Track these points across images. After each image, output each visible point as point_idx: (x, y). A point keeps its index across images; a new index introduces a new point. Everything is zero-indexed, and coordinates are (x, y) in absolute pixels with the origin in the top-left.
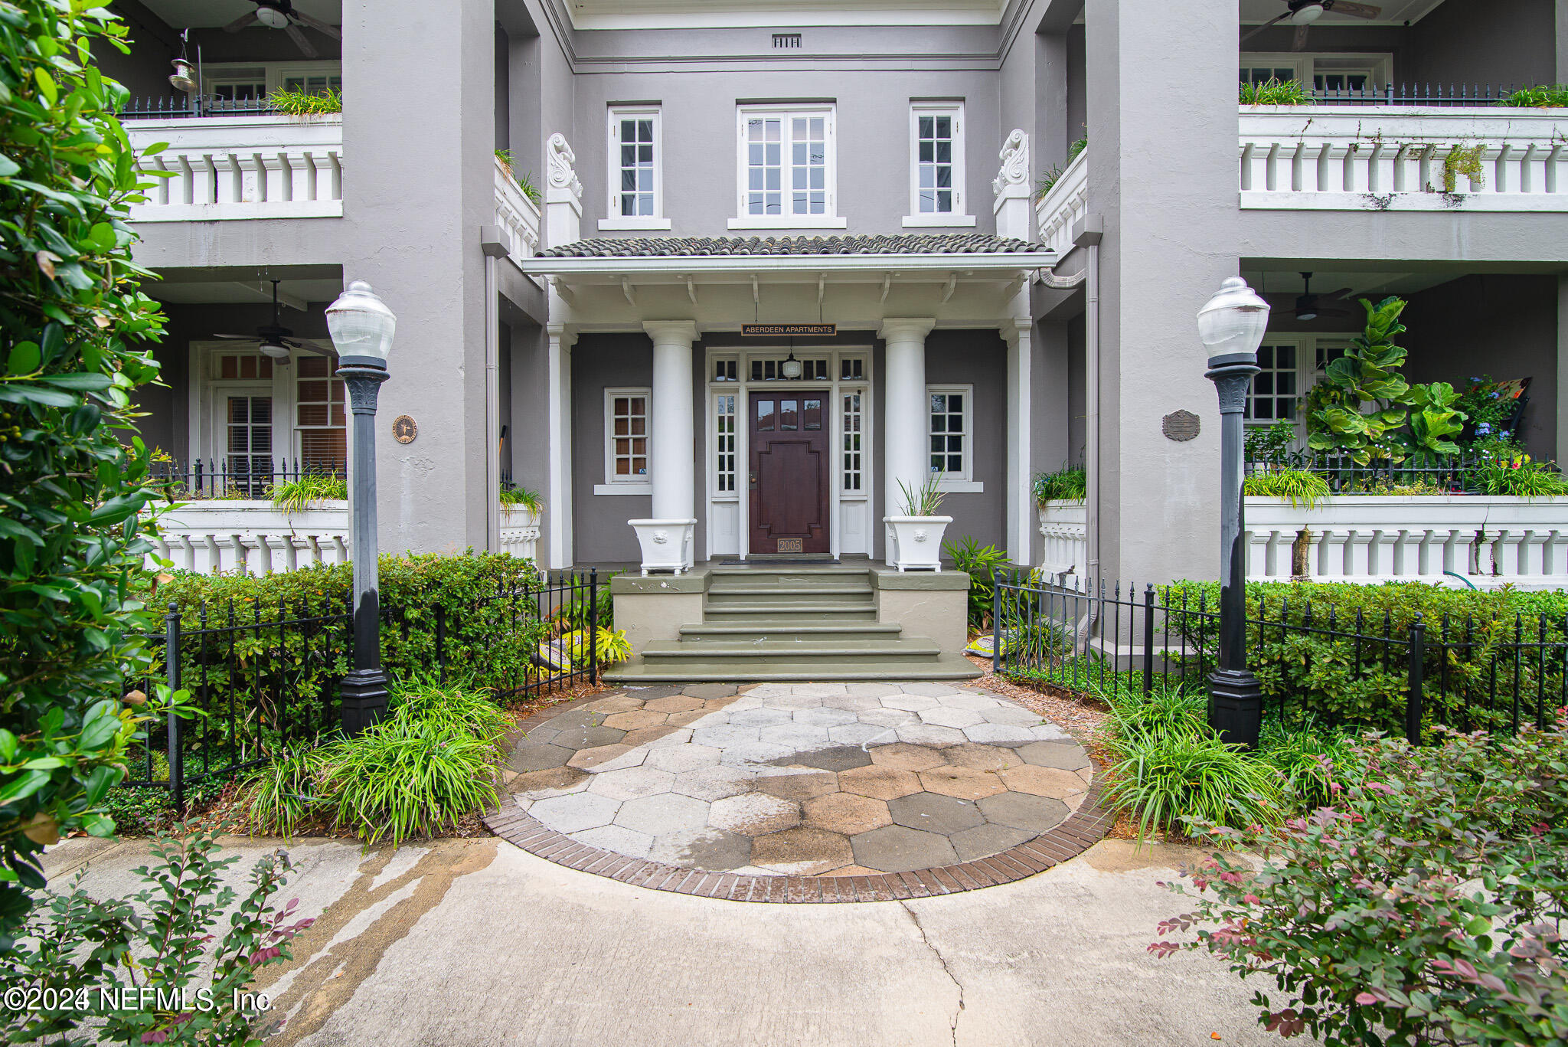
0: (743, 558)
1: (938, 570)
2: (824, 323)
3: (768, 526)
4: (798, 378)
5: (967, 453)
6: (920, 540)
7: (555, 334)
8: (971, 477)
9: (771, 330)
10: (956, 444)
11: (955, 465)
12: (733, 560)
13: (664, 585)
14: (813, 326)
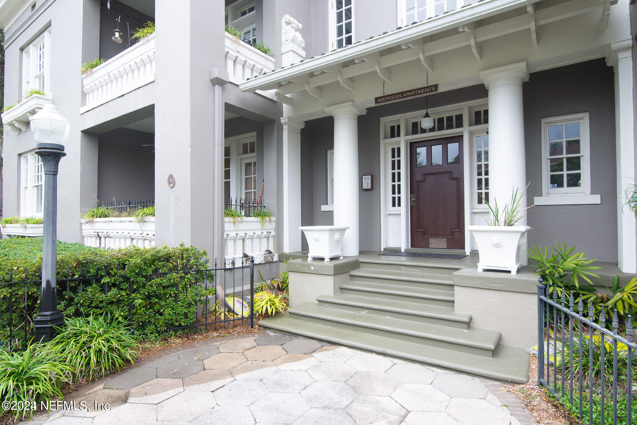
0: (403, 250)
1: (514, 272)
2: (429, 85)
3: (423, 230)
4: (432, 130)
5: (585, 170)
6: (497, 246)
7: (285, 124)
8: (588, 190)
9: (393, 97)
10: (575, 163)
11: (574, 181)
12: (395, 252)
13: (312, 268)
14: (422, 88)
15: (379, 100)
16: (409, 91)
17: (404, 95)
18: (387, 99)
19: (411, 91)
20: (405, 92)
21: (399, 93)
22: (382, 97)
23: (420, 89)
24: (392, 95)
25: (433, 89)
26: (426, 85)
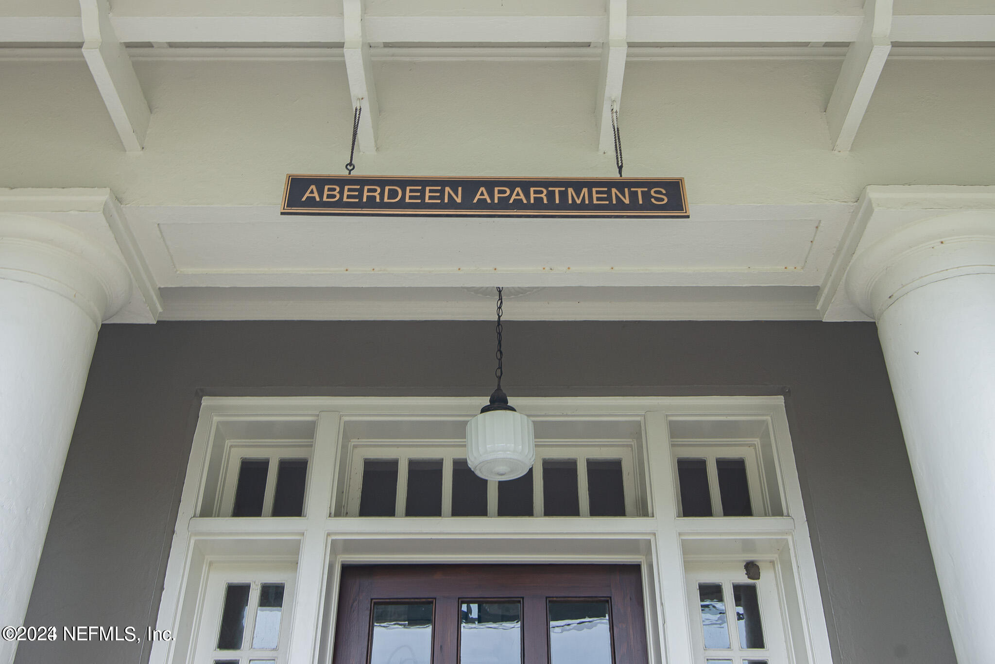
14: (590, 184)
15: (312, 192)
16: (512, 184)
17: (482, 194)
18: (371, 199)
19: (526, 185)
20: (490, 184)
21: (454, 184)
22: (342, 182)
23: (578, 185)
24: (403, 183)
25: (657, 199)
26: (614, 174)
